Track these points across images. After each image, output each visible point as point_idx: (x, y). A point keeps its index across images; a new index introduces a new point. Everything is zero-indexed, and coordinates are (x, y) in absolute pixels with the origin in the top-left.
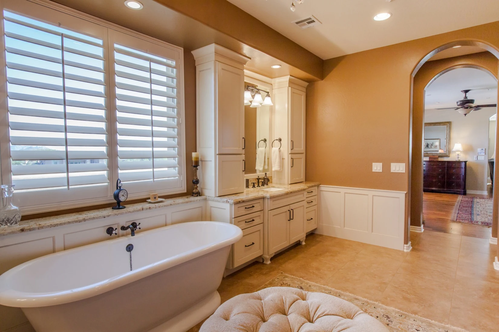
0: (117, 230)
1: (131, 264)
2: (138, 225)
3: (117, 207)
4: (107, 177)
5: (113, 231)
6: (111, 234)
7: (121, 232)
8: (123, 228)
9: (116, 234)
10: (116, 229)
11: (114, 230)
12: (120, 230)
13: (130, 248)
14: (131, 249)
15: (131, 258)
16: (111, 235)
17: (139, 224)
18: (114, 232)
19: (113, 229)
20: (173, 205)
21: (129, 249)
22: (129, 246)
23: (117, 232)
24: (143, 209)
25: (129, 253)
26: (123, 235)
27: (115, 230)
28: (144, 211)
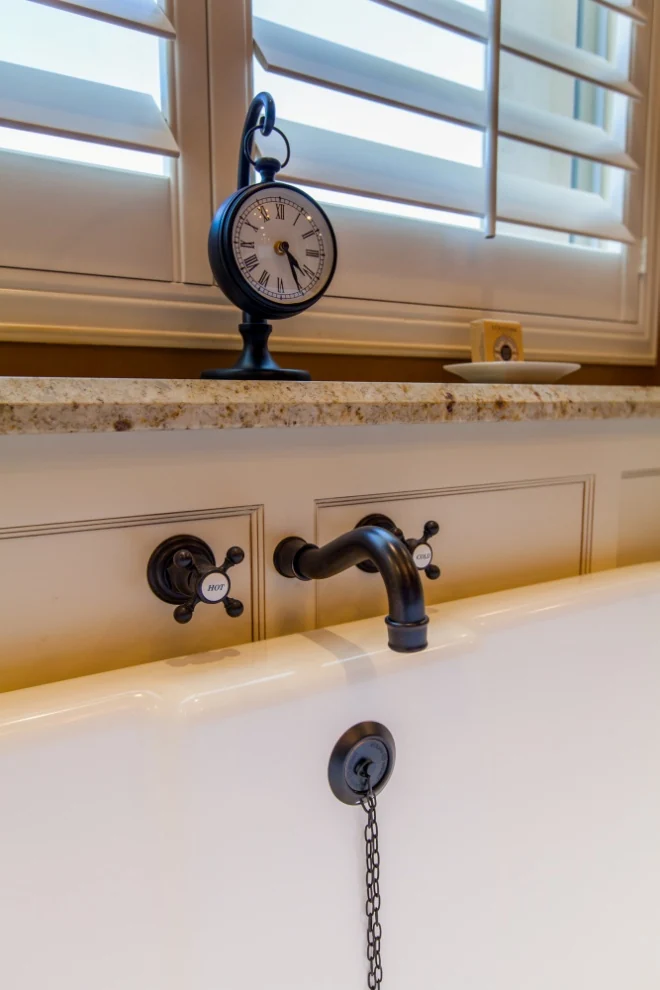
0: (245, 564)
1: (371, 929)
2: (424, 541)
3: (247, 363)
4: (167, 115)
5: (201, 577)
6: (190, 610)
7: (279, 591)
8: (295, 559)
9: (233, 607)
10: (234, 557)
11: (220, 561)
12: (272, 576)
13: (363, 764)
14: (374, 774)
15: (372, 867)
16: (183, 616)
17: (431, 529)
18: (213, 586)
19: (212, 561)
20: (643, 412)
21: (356, 781)
22: (359, 749)
23: (240, 593)
24: (450, 407)
25: (356, 813)
26: (291, 625)
27: (223, 571)
28: (458, 421)
